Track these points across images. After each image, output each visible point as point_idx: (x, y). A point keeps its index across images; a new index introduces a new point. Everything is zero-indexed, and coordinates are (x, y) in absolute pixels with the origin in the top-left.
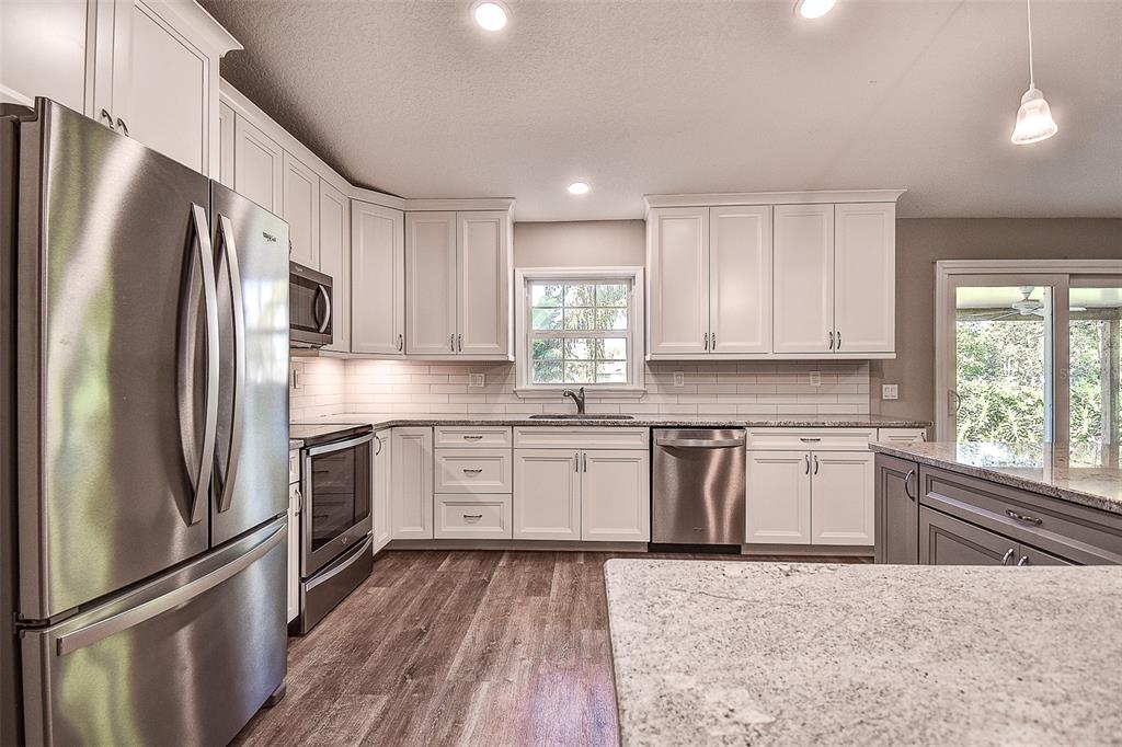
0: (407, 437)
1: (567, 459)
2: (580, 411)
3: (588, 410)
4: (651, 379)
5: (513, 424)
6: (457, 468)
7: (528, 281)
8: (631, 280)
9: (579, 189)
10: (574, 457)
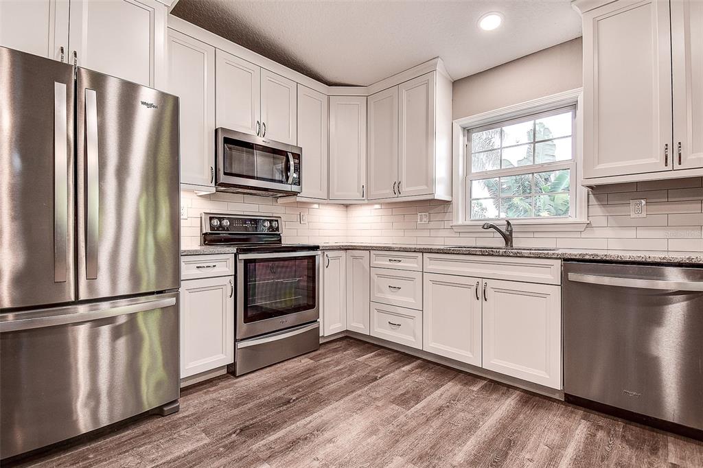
0: (355, 257)
1: (469, 286)
2: (507, 243)
3: (517, 243)
4: (597, 210)
5: (423, 251)
6: (385, 283)
7: (468, 131)
8: (574, 106)
9: (491, 23)
10: (475, 285)
